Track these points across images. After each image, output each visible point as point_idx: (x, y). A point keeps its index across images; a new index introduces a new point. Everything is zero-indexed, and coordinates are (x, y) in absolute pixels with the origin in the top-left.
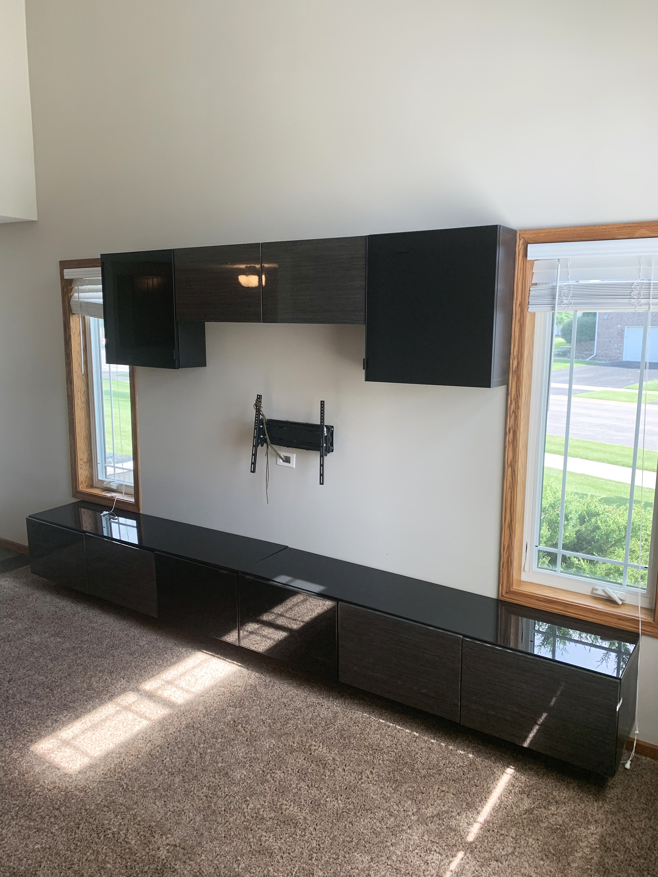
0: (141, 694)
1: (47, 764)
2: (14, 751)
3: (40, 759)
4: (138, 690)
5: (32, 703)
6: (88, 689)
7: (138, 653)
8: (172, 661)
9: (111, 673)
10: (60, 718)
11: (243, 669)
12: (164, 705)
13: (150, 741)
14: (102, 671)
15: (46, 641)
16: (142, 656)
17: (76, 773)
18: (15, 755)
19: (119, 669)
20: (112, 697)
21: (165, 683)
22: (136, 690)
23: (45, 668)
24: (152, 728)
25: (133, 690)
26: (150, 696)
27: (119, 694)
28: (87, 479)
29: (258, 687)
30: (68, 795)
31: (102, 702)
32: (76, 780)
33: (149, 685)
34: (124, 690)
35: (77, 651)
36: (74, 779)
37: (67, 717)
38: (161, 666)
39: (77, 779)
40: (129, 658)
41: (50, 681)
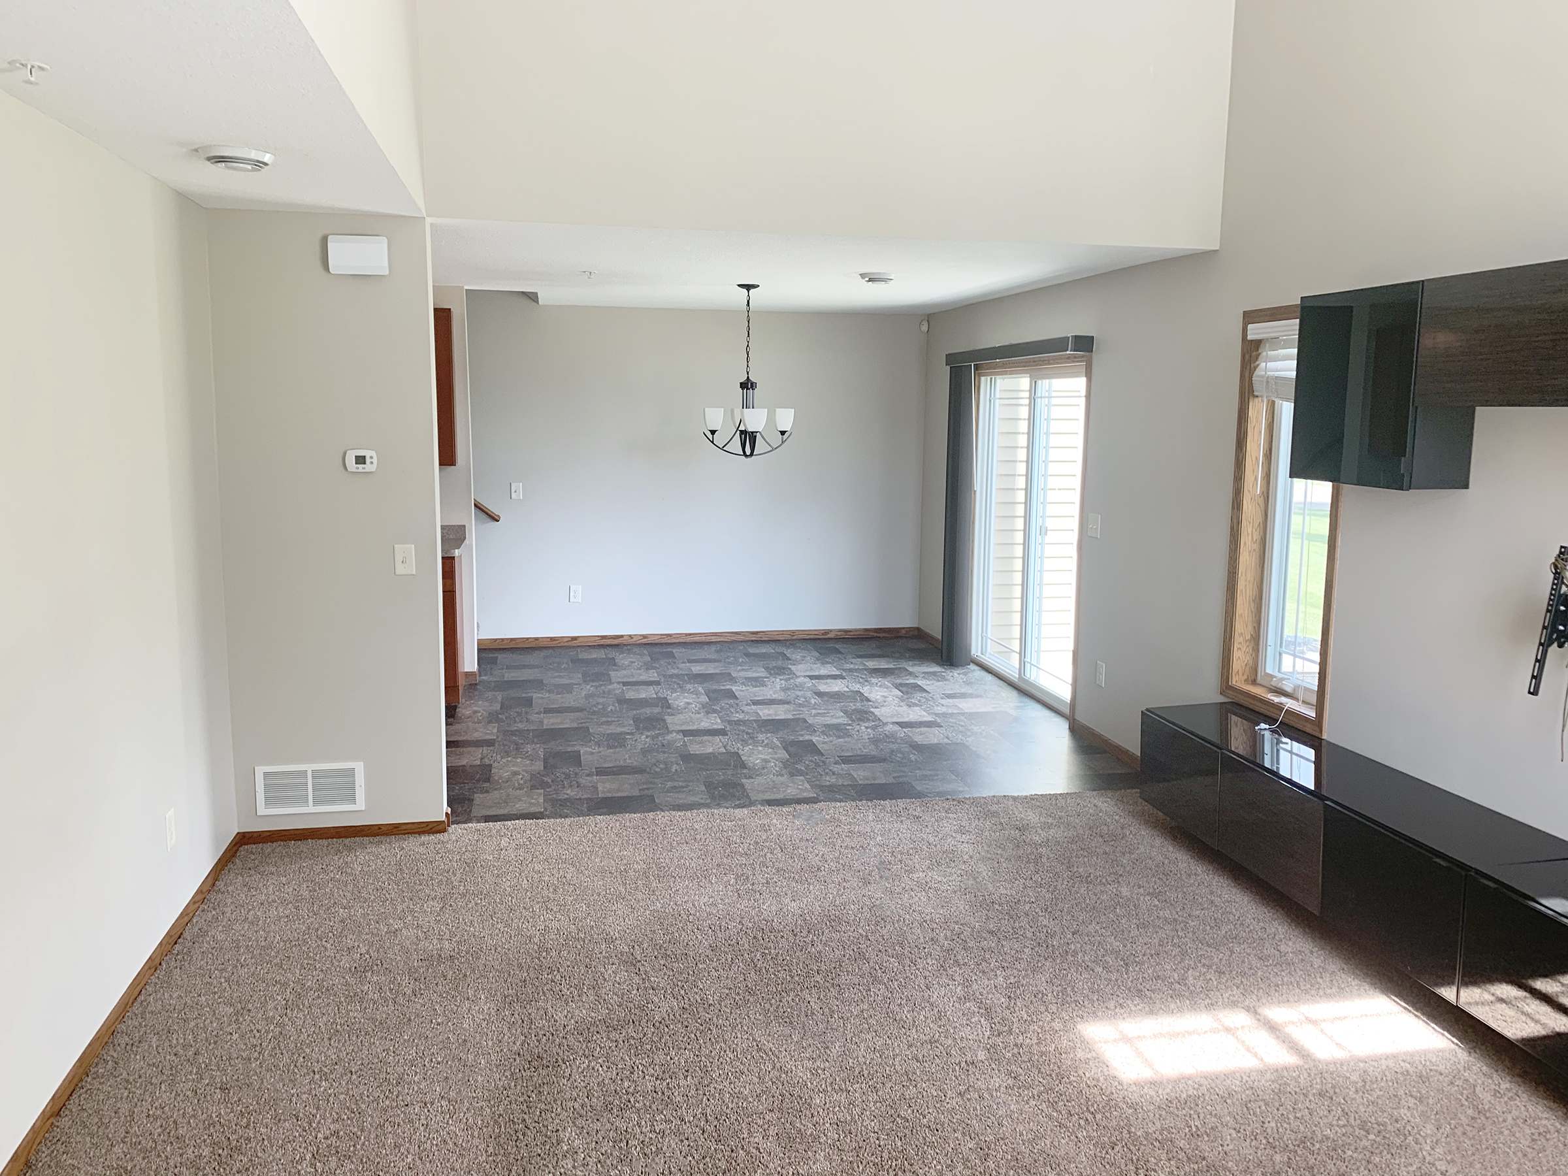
0: (1259, 1020)
1: (1094, 1054)
2: (1057, 1020)
3: (1086, 1044)
4: (1256, 1013)
5: (1095, 970)
6: (1179, 983)
7: (1273, 961)
8: (1329, 991)
9: (1222, 973)
10: (1128, 1005)
11: (1459, 1051)
12: (1292, 1048)
13: (1252, 1088)
14: (1209, 967)
15: (1138, 900)
16: (1278, 966)
17: (1129, 1081)
18: (1057, 1025)
19: (1235, 972)
20: (1211, 1006)
21: (1304, 1019)
22: (1252, 1011)
23: (1126, 933)
24: (1262, 1073)
25: (1248, 1009)
26: (1273, 1028)
27: (1225, 1006)
28: (1247, 668)
29: (1478, 1089)
30: (1110, 1104)
31: (1194, 1007)
32: (1126, 1090)
33: (1276, 1013)
34: (1234, 1004)
35: (1178, 927)
36: (1125, 1087)
37: (1138, 1007)
38: (1307, 992)
39: (1129, 1089)
40: (1255, 963)
41: (1128, 953)
